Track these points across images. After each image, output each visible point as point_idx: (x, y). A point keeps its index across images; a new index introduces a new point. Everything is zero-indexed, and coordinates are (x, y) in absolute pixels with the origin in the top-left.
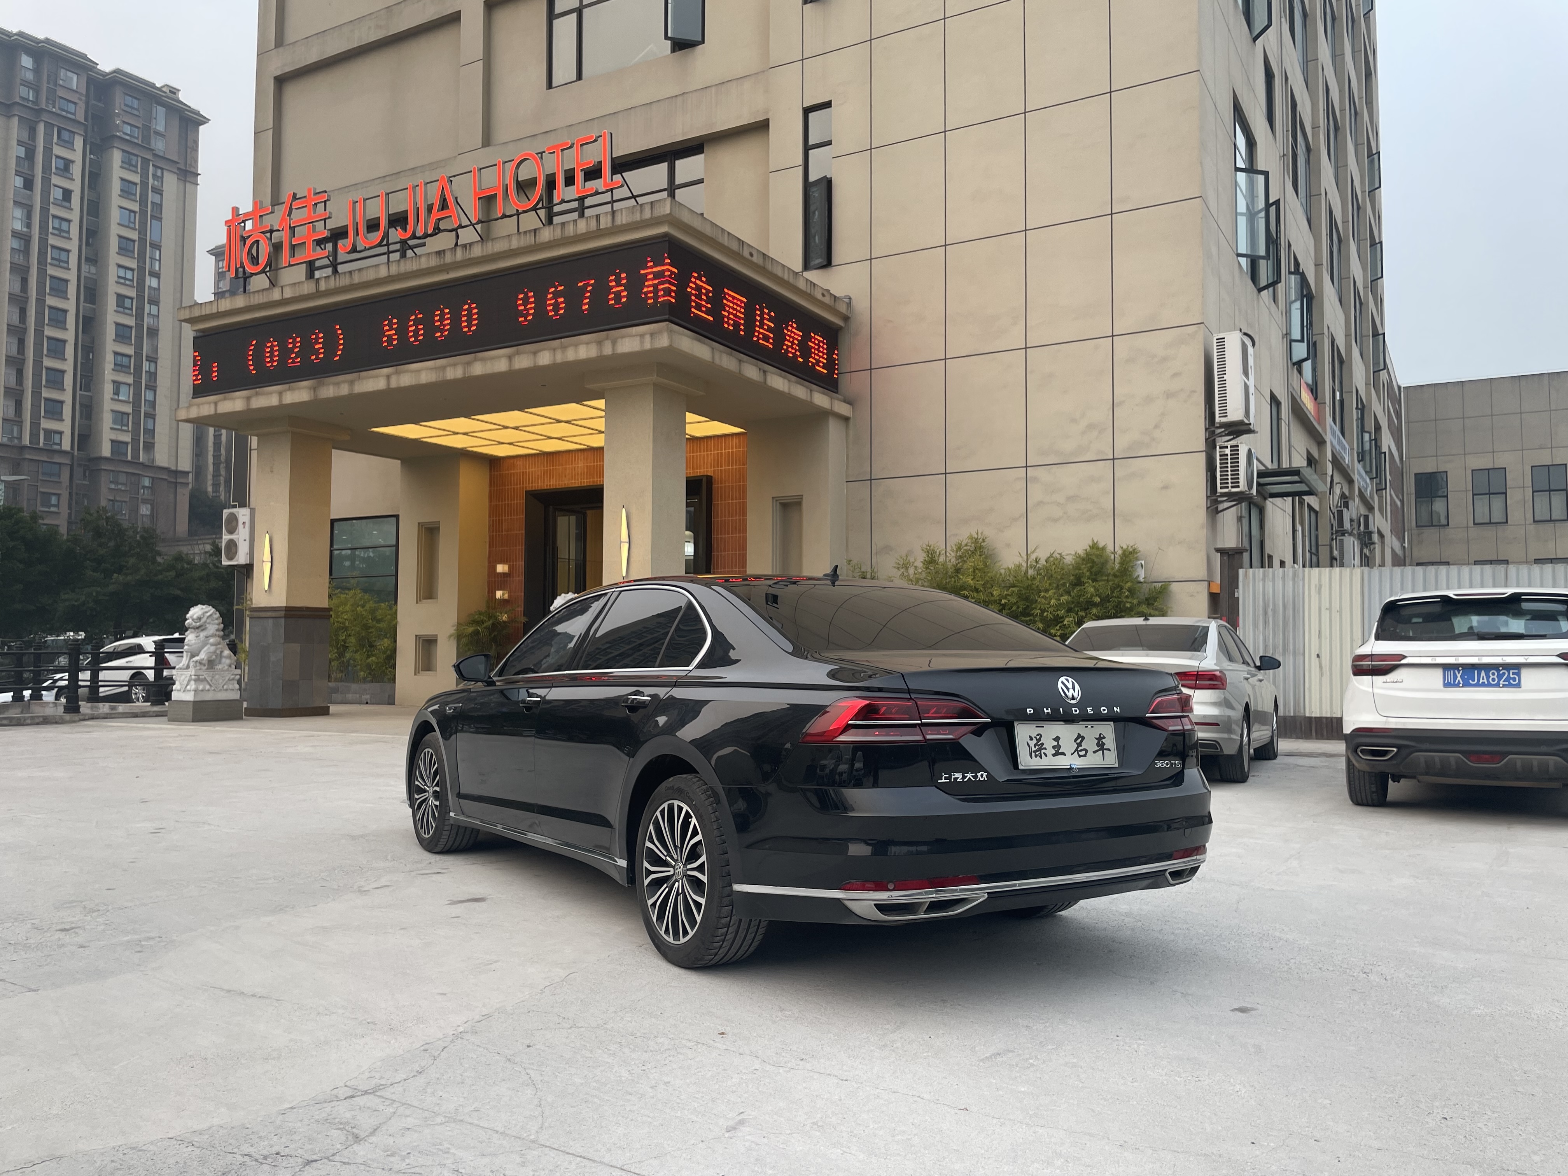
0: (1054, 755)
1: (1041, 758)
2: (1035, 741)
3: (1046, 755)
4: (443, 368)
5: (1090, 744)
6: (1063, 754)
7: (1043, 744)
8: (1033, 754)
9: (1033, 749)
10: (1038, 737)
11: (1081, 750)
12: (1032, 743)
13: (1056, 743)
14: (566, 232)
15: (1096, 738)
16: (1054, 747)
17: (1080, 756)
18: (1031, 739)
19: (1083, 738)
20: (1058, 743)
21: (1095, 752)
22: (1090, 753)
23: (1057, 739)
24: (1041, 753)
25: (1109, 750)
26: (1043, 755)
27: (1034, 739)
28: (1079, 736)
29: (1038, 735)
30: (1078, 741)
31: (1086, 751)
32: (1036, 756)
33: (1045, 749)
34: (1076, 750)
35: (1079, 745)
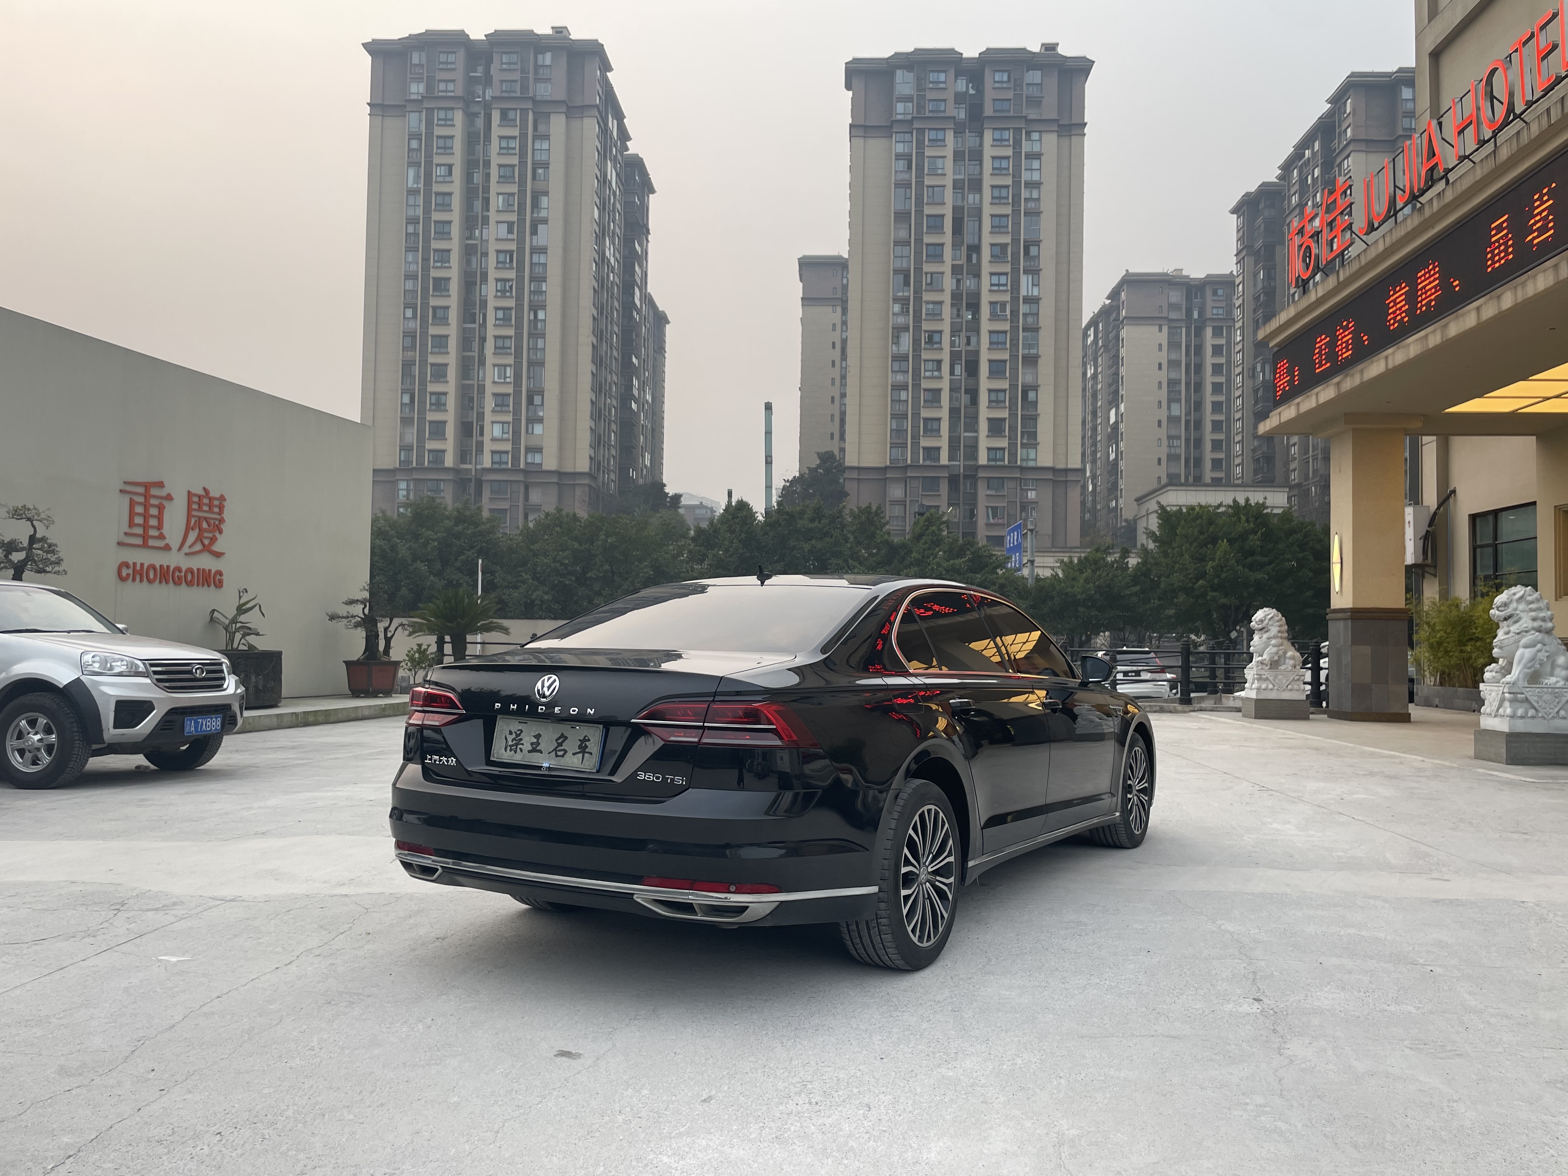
0: (529, 752)
1: (516, 752)
2: (514, 736)
3: (521, 750)
4: (1426, 336)
5: (572, 745)
6: (540, 751)
7: (521, 739)
8: (509, 748)
9: (510, 743)
10: (518, 732)
11: (560, 750)
12: (510, 738)
13: (535, 740)
14: (1521, 140)
15: (579, 740)
16: (532, 744)
17: (557, 756)
18: (511, 733)
19: (566, 738)
20: (538, 740)
21: (574, 754)
22: (569, 754)
23: (538, 736)
24: (516, 748)
25: (591, 753)
26: (518, 749)
27: (514, 734)
28: (562, 736)
29: (518, 730)
30: (560, 741)
31: (565, 752)
32: (511, 750)
33: (523, 744)
34: (555, 749)
35: (560, 745)
